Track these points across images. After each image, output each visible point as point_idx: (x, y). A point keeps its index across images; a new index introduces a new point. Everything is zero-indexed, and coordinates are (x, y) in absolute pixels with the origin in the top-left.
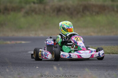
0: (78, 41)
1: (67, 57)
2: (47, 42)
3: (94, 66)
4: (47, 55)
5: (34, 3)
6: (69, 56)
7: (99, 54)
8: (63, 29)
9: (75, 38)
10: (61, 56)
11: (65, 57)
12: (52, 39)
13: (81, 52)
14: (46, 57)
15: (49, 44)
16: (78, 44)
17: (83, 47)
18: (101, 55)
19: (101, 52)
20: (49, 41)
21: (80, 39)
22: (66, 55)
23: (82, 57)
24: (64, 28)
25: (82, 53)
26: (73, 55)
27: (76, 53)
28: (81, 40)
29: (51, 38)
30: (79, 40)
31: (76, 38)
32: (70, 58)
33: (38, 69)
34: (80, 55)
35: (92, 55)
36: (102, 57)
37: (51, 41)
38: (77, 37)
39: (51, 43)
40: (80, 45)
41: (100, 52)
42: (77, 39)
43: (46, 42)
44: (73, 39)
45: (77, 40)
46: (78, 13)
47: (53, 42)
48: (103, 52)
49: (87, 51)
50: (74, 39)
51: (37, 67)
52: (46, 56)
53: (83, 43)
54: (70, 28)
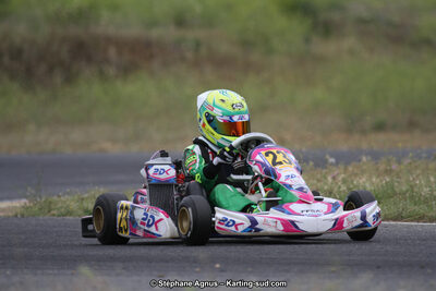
0: (278, 167)
1: (241, 228)
2: (151, 171)
4: (156, 223)
6: (248, 224)
7: (363, 217)
8: (210, 122)
9: (267, 154)
10: (217, 224)
11: (233, 228)
12: (168, 160)
13: (295, 207)
14: (153, 229)
15: (159, 180)
16: (282, 179)
17: (301, 189)
18: (370, 219)
19: (372, 209)
20: (159, 167)
21: (285, 157)
22: (237, 221)
23: (301, 227)
24: (211, 120)
25: (299, 214)
26: (265, 223)
27: (274, 213)
28: (290, 163)
29: (164, 154)
30: (281, 163)
31: (271, 156)
32: (253, 233)
34: (293, 222)
35: (336, 220)
36: (373, 226)
37: (166, 167)
38: (275, 151)
39: (164, 176)
40: (288, 182)
41: (368, 211)
42: (275, 157)
43: (147, 169)
44: (258, 158)
45: (274, 163)
47: (173, 172)
48: (378, 210)
49: (319, 203)
50: (260, 157)
52: (149, 226)
53: (297, 174)
54: (236, 119)
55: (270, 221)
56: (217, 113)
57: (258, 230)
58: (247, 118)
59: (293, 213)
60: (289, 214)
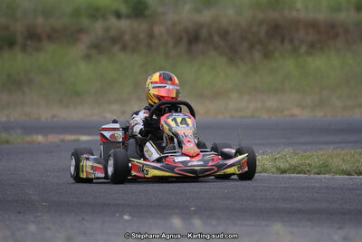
3: (299, 211)
5: (118, 15)
33: (128, 221)
46: (252, 47)
51: (126, 217)
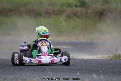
1: (28, 62)
2: (21, 47)
4: (17, 60)
6: (29, 61)
7: (61, 60)
9: (41, 43)
10: (23, 61)
11: (26, 62)
12: (26, 44)
14: (17, 62)
15: (23, 49)
17: (45, 52)
18: (63, 60)
19: (64, 58)
20: (23, 46)
21: (46, 44)
22: (27, 60)
23: (42, 62)
24: (39, 35)
25: (42, 59)
26: (34, 61)
27: (37, 58)
29: (25, 43)
30: (43, 45)
31: (42, 44)
32: (30, 63)
34: (40, 61)
35: (52, 60)
36: (64, 62)
37: (25, 46)
38: (44, 42)
39: (24, 48)
40: (43, 50)
41: (62, 58)
43: (20, 46)
44: (39, 44)
45: (42, 45)
47: (26, 47)
48: (66, 58)
49: (49, 56)
54: (45, 34)
55: (35, 60)
56: (41, 33)
57: (32, 62)
58: (48, 34)
59: (41, 58)
60: (40, 58)
